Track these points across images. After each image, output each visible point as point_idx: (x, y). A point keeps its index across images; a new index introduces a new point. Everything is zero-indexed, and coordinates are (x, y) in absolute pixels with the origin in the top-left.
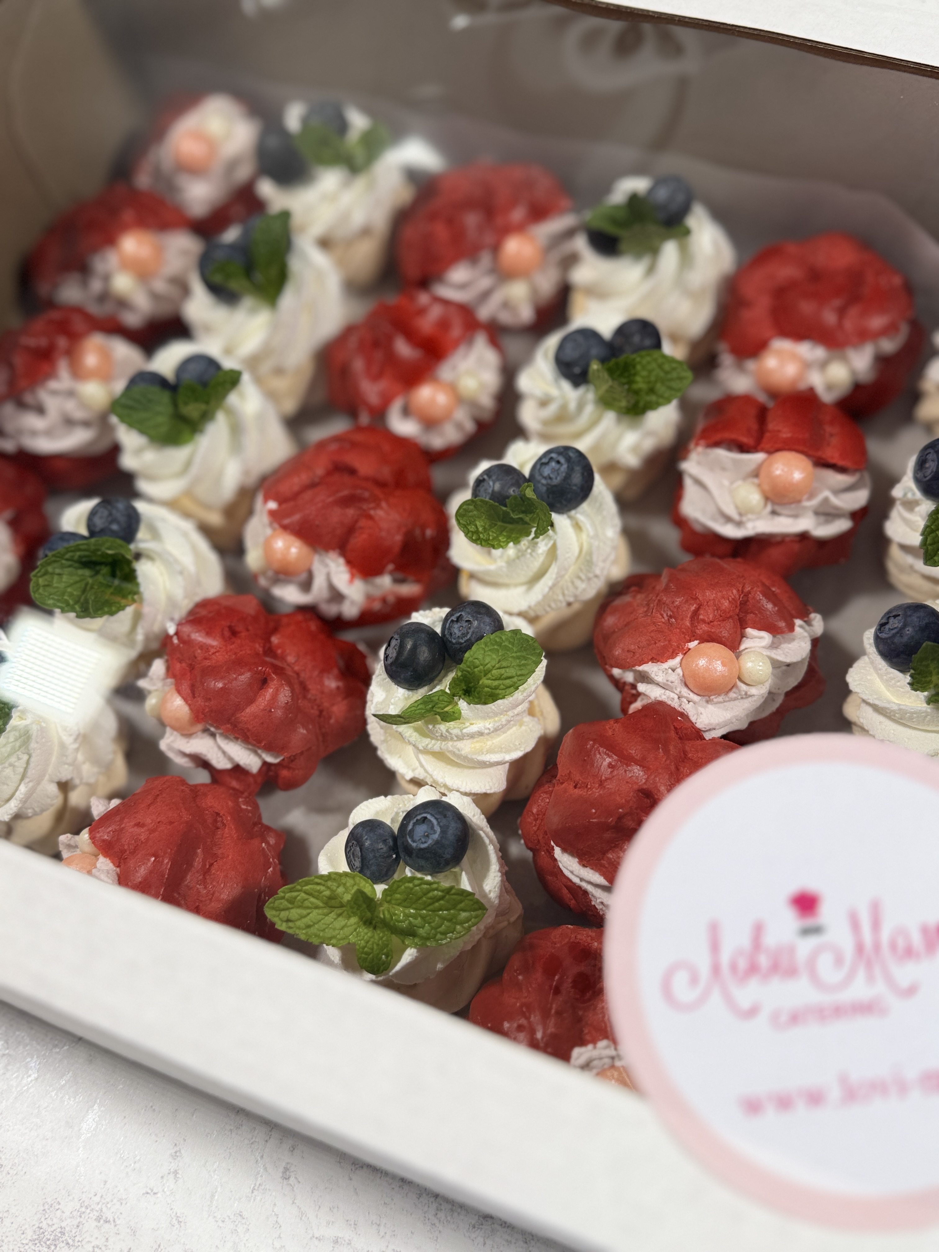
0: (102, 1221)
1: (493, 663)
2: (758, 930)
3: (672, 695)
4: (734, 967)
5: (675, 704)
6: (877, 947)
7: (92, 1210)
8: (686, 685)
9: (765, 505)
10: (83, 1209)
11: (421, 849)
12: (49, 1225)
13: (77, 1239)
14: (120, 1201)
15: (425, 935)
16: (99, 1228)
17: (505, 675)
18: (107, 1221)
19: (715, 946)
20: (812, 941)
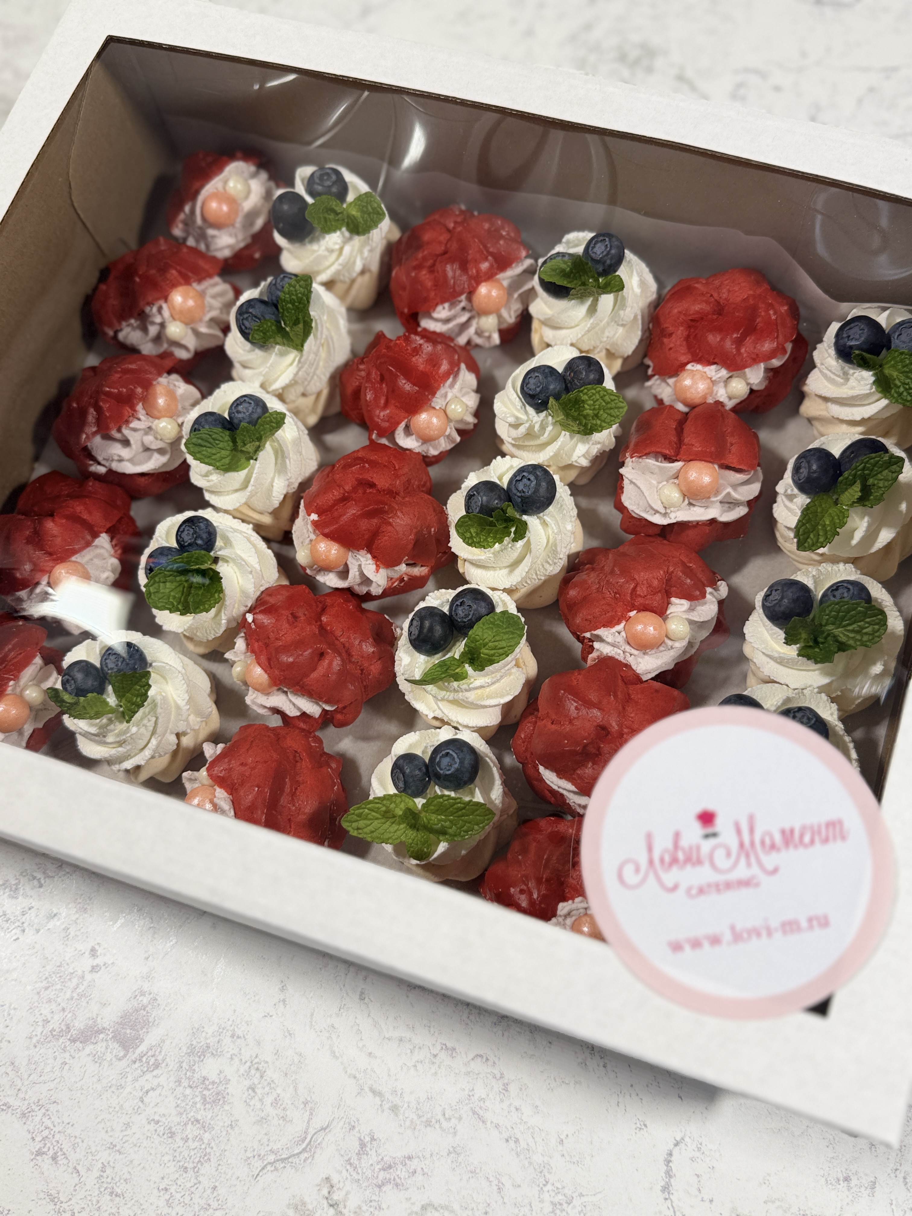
0: (235, 1038)
1: (490, 638)
2: (677, 836)
3: (619, 651)
4: (662, 860)
5: (621, 658)
6: (752, 844)
7: (228, 1030)
8: (629, 644)
9: (684, 500)
10: (221, 1030)
11: (446, 775)
12: (198, 1042)
13: (219, 1050)
14: (247, 1023)
15: (453, 833)
16: (234, 1042)
17: (499, 646)
18: (238, 1037)
19: (650, 849)
20: (712, 842)
